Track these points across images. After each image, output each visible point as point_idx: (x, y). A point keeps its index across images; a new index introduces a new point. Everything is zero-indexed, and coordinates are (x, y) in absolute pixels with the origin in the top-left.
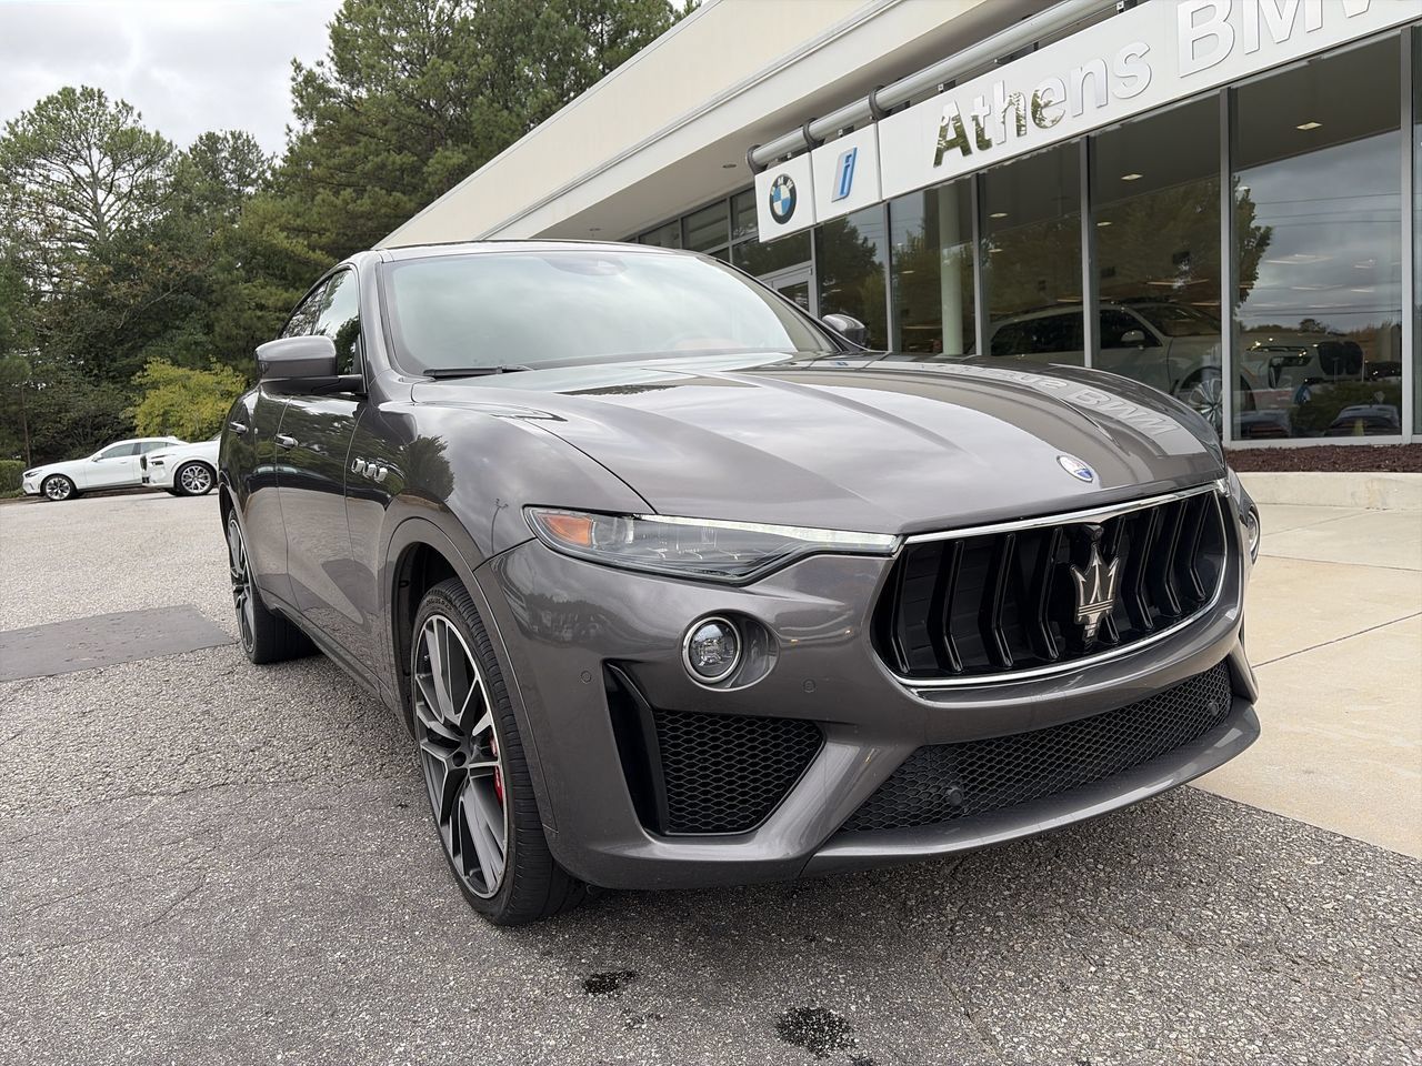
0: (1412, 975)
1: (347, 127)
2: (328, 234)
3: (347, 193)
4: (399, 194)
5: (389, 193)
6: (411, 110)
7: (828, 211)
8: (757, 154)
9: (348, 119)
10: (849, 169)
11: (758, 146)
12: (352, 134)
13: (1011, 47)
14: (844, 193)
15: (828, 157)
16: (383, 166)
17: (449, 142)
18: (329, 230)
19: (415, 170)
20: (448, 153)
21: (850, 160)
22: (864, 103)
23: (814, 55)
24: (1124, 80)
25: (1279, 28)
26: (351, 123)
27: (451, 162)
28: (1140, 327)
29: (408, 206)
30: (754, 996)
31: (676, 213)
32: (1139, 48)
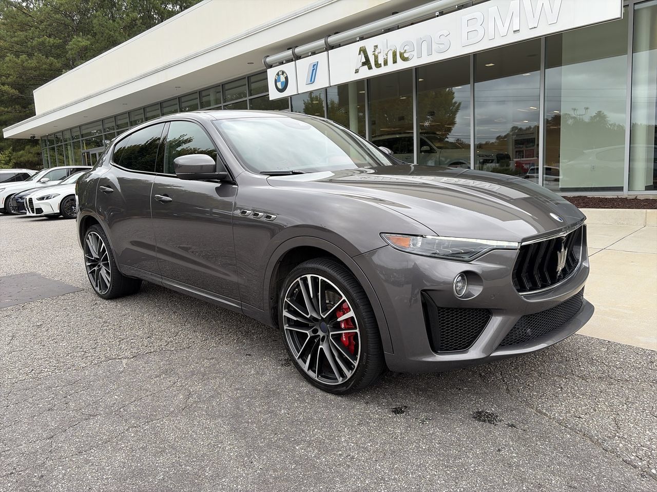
0: (654, 382)
1: (21, 22)
2: (12, 77)
3: (24, 57)
4: (53, 59)
5: (47, 57)
6: (58, 16)
7: (304, 88)
8: (268, 60)
9: (21, 18)
10: (315, 71)
11: (268, 56)
12: (23, 27)
13: (389, 26)
14: (312, 81)
15: (304, 64)
16: (43, 43)
17: (81, 34)
18: (11, 75)
19: (62, 47)
20: (80, 39)
21: (315, 66)
22: (321, 42)
23: (298, 18)
24: (439, 45)
25: (503, 31)
26: (24, 20)
27: (81, 44)
28: (428, 145)
29: (57, 65)
30: (456, 409)
31: (220, 82)
32: (446, 33)
